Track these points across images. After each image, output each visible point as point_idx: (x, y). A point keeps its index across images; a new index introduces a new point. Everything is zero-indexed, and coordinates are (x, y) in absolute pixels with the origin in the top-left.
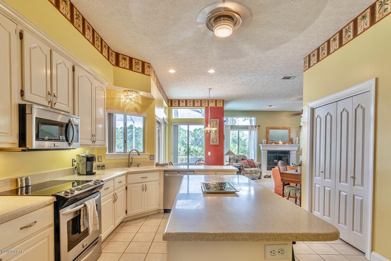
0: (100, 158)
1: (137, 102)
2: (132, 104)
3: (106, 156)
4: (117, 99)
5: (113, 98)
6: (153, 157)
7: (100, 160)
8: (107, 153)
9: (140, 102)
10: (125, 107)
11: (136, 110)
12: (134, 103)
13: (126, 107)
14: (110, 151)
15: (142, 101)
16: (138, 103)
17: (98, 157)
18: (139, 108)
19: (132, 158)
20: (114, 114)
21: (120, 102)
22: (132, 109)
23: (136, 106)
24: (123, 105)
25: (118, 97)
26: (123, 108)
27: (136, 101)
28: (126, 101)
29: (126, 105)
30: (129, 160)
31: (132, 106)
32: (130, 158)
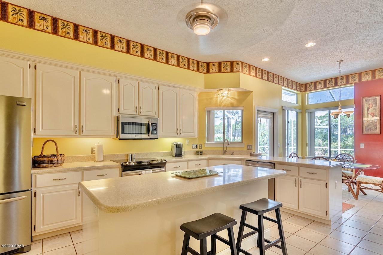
0: (200, 146)
1: (232, 98)
2: (228, 100)
3: (205, 144)
4: (214, 99)
5: (211, 99)
6: (251, 146)
7: (200, 147)
8: (206, 142)
9: (236, 97)
10: (221, 104)
11: (232, 104)
12: (231, 99)
13: (223, 103)
14: (208, 141)
15: (238, 96)
16: (234, 98)
17: (199, 145)
18: (235, 102)
19: (226, 147)
20: (212, 111)
21: (217, 101)
22: (228, 105)
23: (232, 101)
24: (220, 102)
25: (216, 96)
26: (220, 105)
27: (232, 96)
28: (222, 98)
29: (222, 102)
30: (224, 149)
31: (228, 102)
32: (225, 147)
